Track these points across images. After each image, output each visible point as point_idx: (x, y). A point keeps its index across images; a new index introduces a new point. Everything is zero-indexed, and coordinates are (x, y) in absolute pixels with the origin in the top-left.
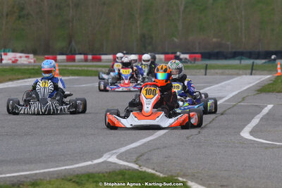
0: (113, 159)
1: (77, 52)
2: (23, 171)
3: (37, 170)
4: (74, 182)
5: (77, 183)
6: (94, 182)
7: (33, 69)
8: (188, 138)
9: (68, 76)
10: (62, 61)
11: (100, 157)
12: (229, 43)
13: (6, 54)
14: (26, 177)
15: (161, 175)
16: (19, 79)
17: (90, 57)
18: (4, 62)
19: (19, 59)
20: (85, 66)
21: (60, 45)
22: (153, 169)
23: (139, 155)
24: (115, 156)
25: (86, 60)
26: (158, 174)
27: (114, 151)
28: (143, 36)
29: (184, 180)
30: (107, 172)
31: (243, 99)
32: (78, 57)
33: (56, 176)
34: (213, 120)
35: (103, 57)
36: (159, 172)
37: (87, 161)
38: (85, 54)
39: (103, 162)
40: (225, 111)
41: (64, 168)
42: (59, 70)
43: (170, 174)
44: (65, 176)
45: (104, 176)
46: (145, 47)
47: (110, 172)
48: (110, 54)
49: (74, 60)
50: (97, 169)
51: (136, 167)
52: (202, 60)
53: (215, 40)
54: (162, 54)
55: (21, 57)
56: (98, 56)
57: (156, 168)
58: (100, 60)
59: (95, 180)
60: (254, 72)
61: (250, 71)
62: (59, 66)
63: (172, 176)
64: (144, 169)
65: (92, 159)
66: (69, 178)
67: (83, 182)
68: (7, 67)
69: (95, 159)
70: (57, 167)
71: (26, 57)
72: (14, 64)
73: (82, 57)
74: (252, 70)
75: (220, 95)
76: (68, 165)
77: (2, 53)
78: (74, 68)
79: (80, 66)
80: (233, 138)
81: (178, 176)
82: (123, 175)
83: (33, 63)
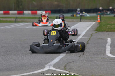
52: (51, 14)
60: (82, 20)
61: (79, 20)
74: (81, 19)
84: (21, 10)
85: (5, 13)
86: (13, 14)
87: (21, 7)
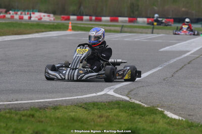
0: (111, 93)
1: (84, 14)
2: (47, 98)
3: (57, 98)
4: (83, 108)
5: (86, 109)
6: (98, 109)
7: (53, 25)
8: (164, 79)
9: (78, 31)
10: (73, 20)
11: (102, 90)
12: (194, 12)
13: (34, 13)
14: (49, 102)
15: (146, 106)
16: (43, 32)
17: (94, 18)
18: (32, 19)
19: (43, 17)
20: (90, 24)
21: (72, 8)
22: (140, 101)
23: (129, 90)
24: (112, 91)
25: (91, 20)
26: (143, 104)
27: (112, 87)
28: (132, 4)
29: (162, 110)
30: (107, 102)
32: (85, 18)
33: (71, 103)
34: (183, 67)
35: (103, 18)
36: (144, 103)
37: (93, 93)
38: (91, 16)
39: (104, 94)
40: (191, 61)
41: (76, 97)
42: (72, 26)
43: (152, 105)
44: (77, 103)
45: (105, 105)
46: (133, 12)
47: (109, 102)
48: (108, 16)
49: (82, 19)
50: (100, 100)
51: (127, 99)
52: (174, 23)
53: (183, 9)
54: (145, 17)
55: (44, 16)
56: (99, 18)
57: (142, 101)
58: (100, 20)
59: (98, 107)
62: (72, 23)
63: (153, 106)
64: (133, 101)
65: (96, 92)
66: (80, 105)
67: (90, 108)
68: (35, 23)
69: (98, 92)
70: (71, 96)
71: (49, 16)
72: (39, 21)
73: (88, 17)
75: (188, 49)
76: (79, 96)
77: (31, 13)
78: (82, 26)
79: (87, 24)
80: (196, 81)
81: (157, 107)
82: (119, 104)
83: (53, 21)
84: (134, 17)
85: (112, 21)
86: (122, 22)
87: (136, 13)
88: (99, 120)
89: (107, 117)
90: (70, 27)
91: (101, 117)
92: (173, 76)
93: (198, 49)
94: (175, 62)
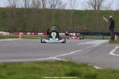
20: (31, 36)
23: (66, 57)
24: (55, 58)
25: (31, 34)
31: (105, 45)
32: (28, 33)
34: (94, 50)
35: (39, 34)
38: (31, 32)
55: (4, 33)
56: (37, 33)
65: (45, 58)
72: (1, 35)
75: (94, 44)
79: (29, 36)
83: (9, 35)
88: (51, 69)
89: (56, 68)
90: (20, 37)
91: (51, 67)
92: (90, 53)
93: (100, 43)
94: (89, 48)
